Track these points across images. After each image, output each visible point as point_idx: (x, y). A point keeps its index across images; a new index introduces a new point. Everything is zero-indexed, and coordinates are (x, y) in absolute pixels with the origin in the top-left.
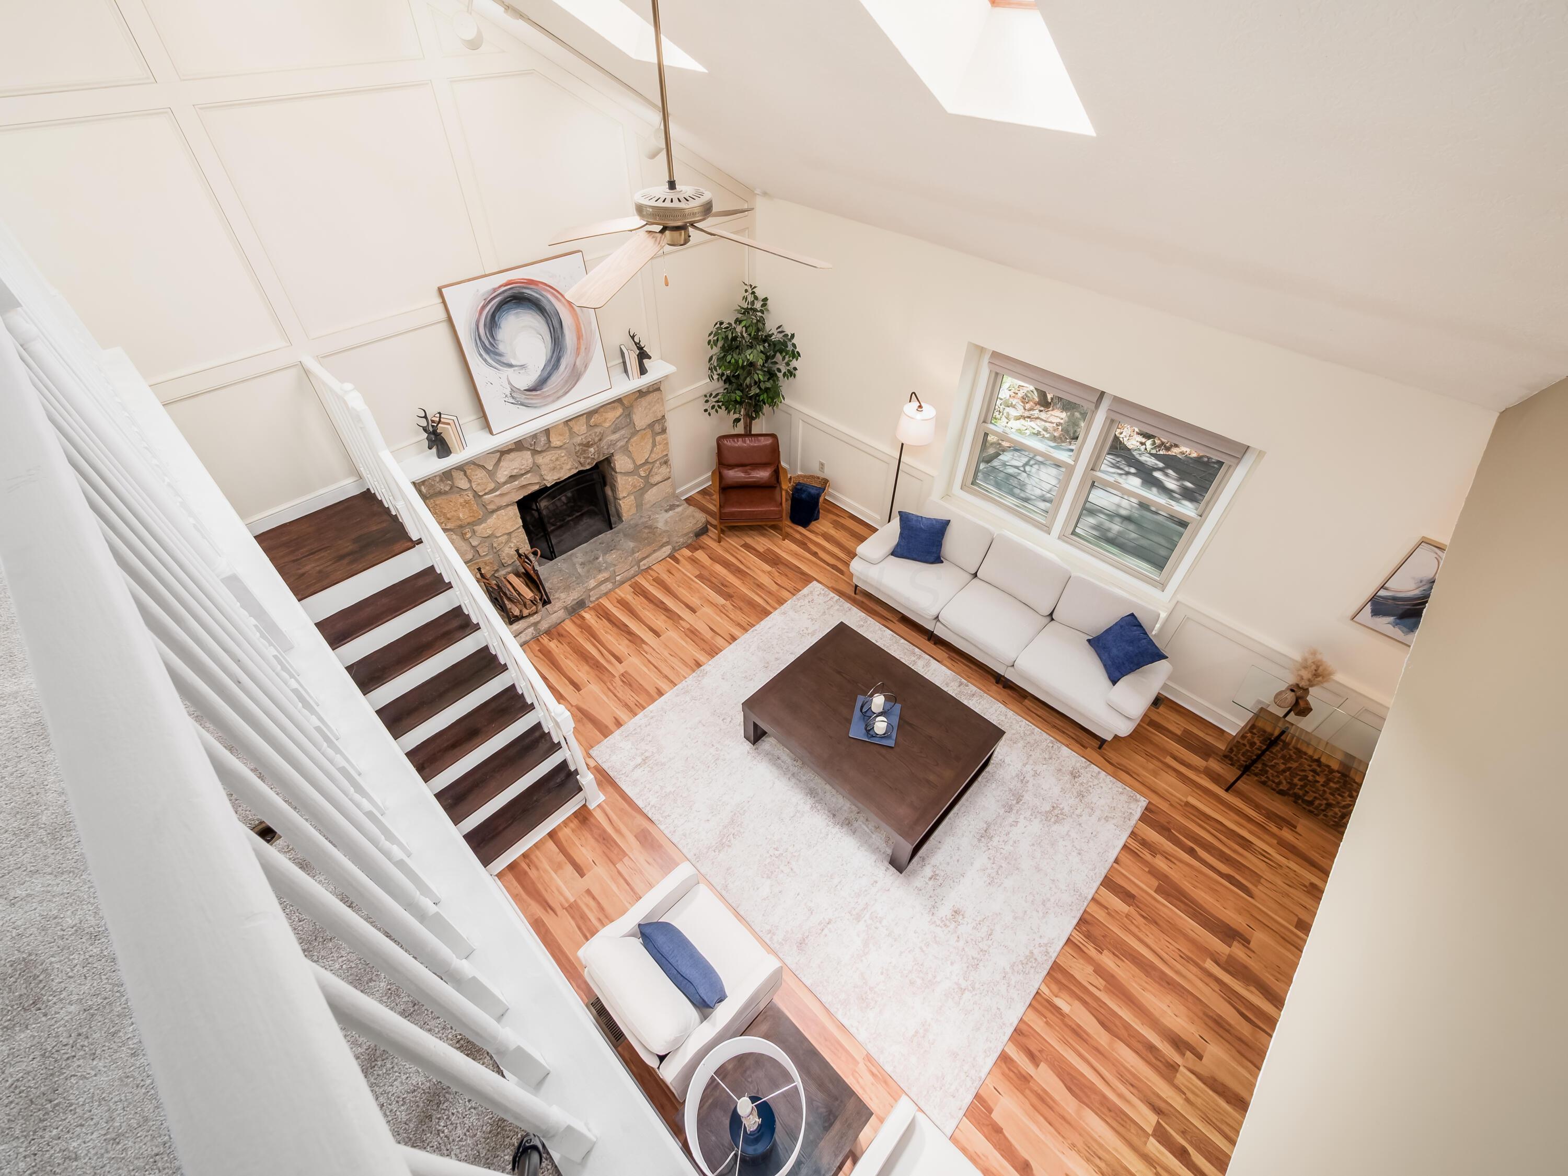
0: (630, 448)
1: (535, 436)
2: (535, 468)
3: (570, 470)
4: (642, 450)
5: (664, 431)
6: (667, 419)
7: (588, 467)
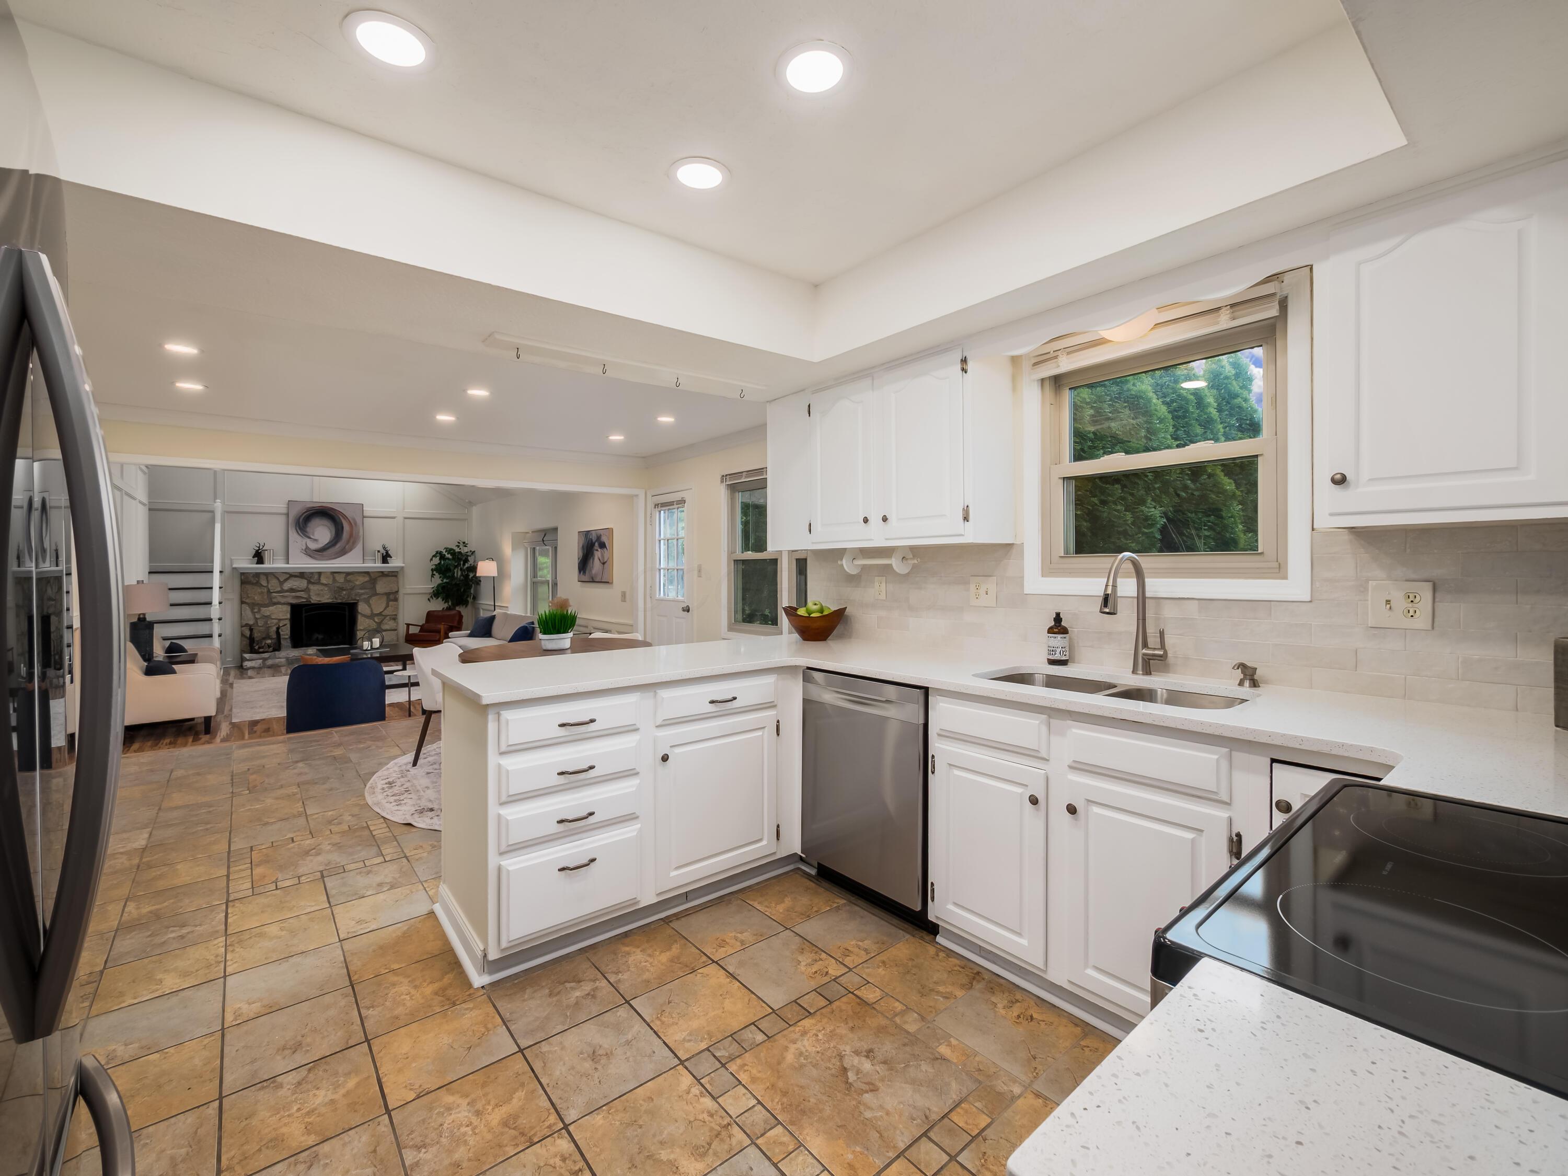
0: (371, 602)
1: (312, 573)
2: (307, 590)
3: (328, 599)
4: (378, 605)
5: (396, 600)
6: (401, 596)
7: (339, 601)
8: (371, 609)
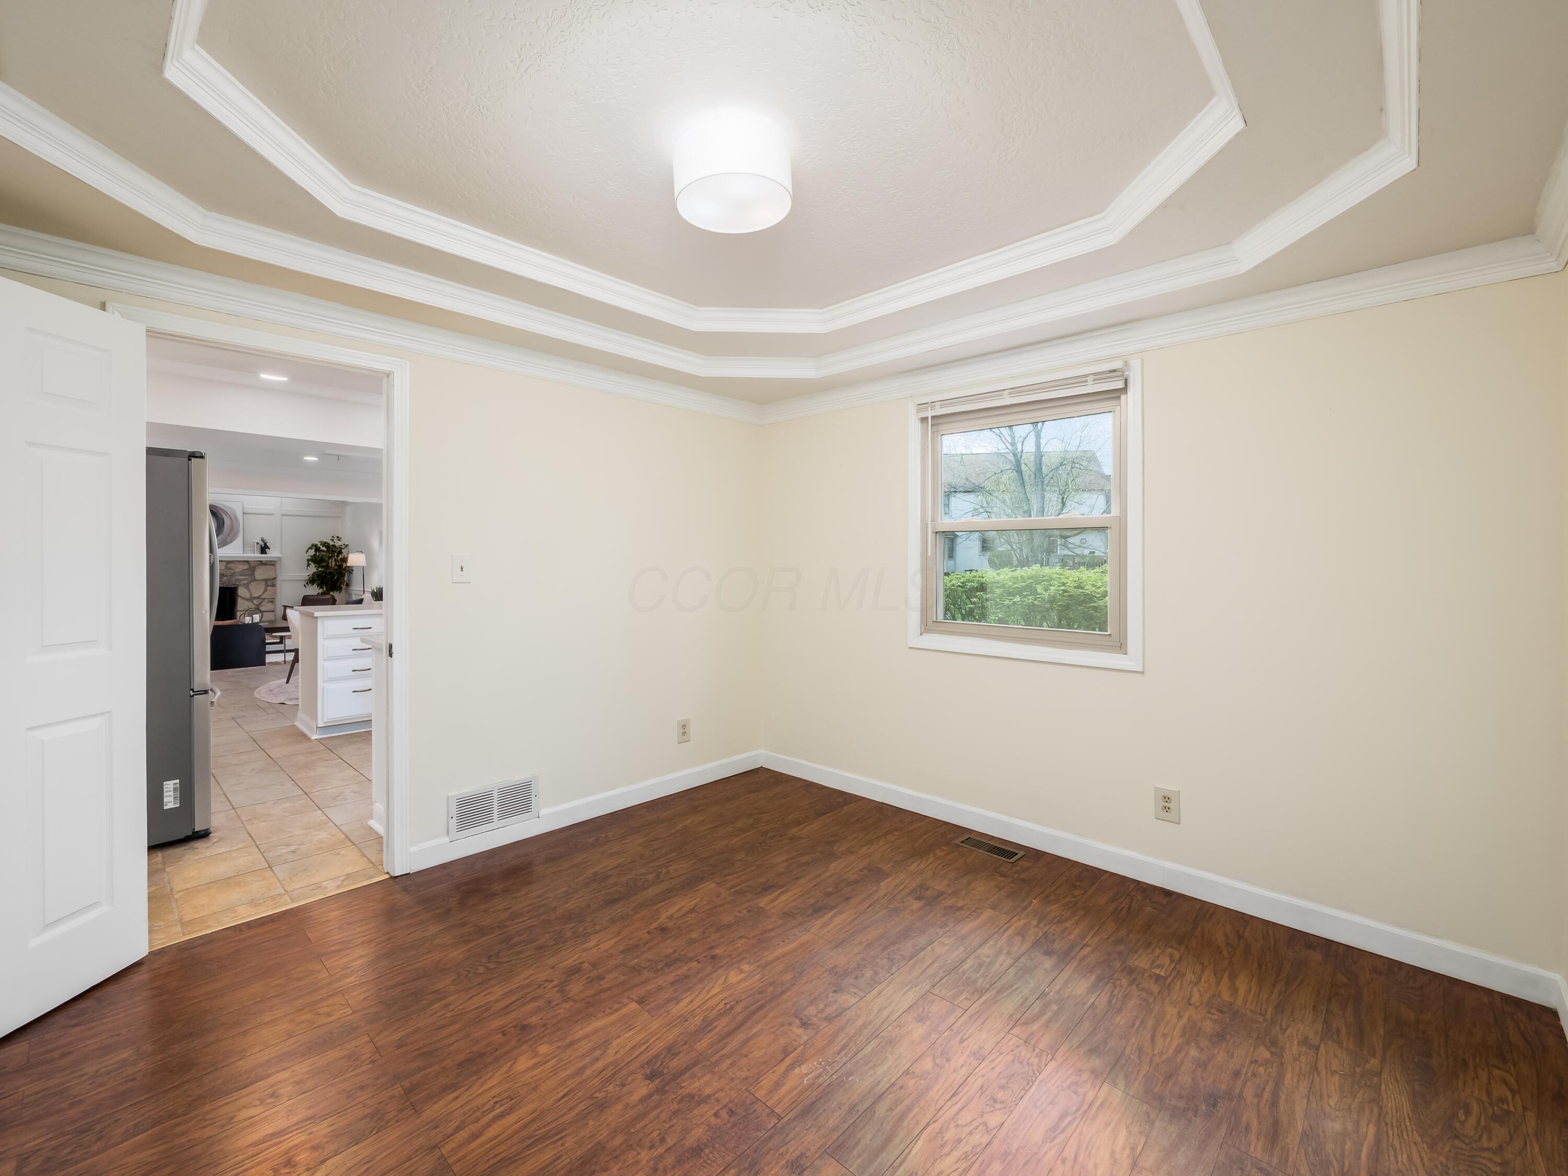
0: (250, 587)
4: (257, 590)
5: (274, 585)
6: (278, 582)
8: (250, 593)
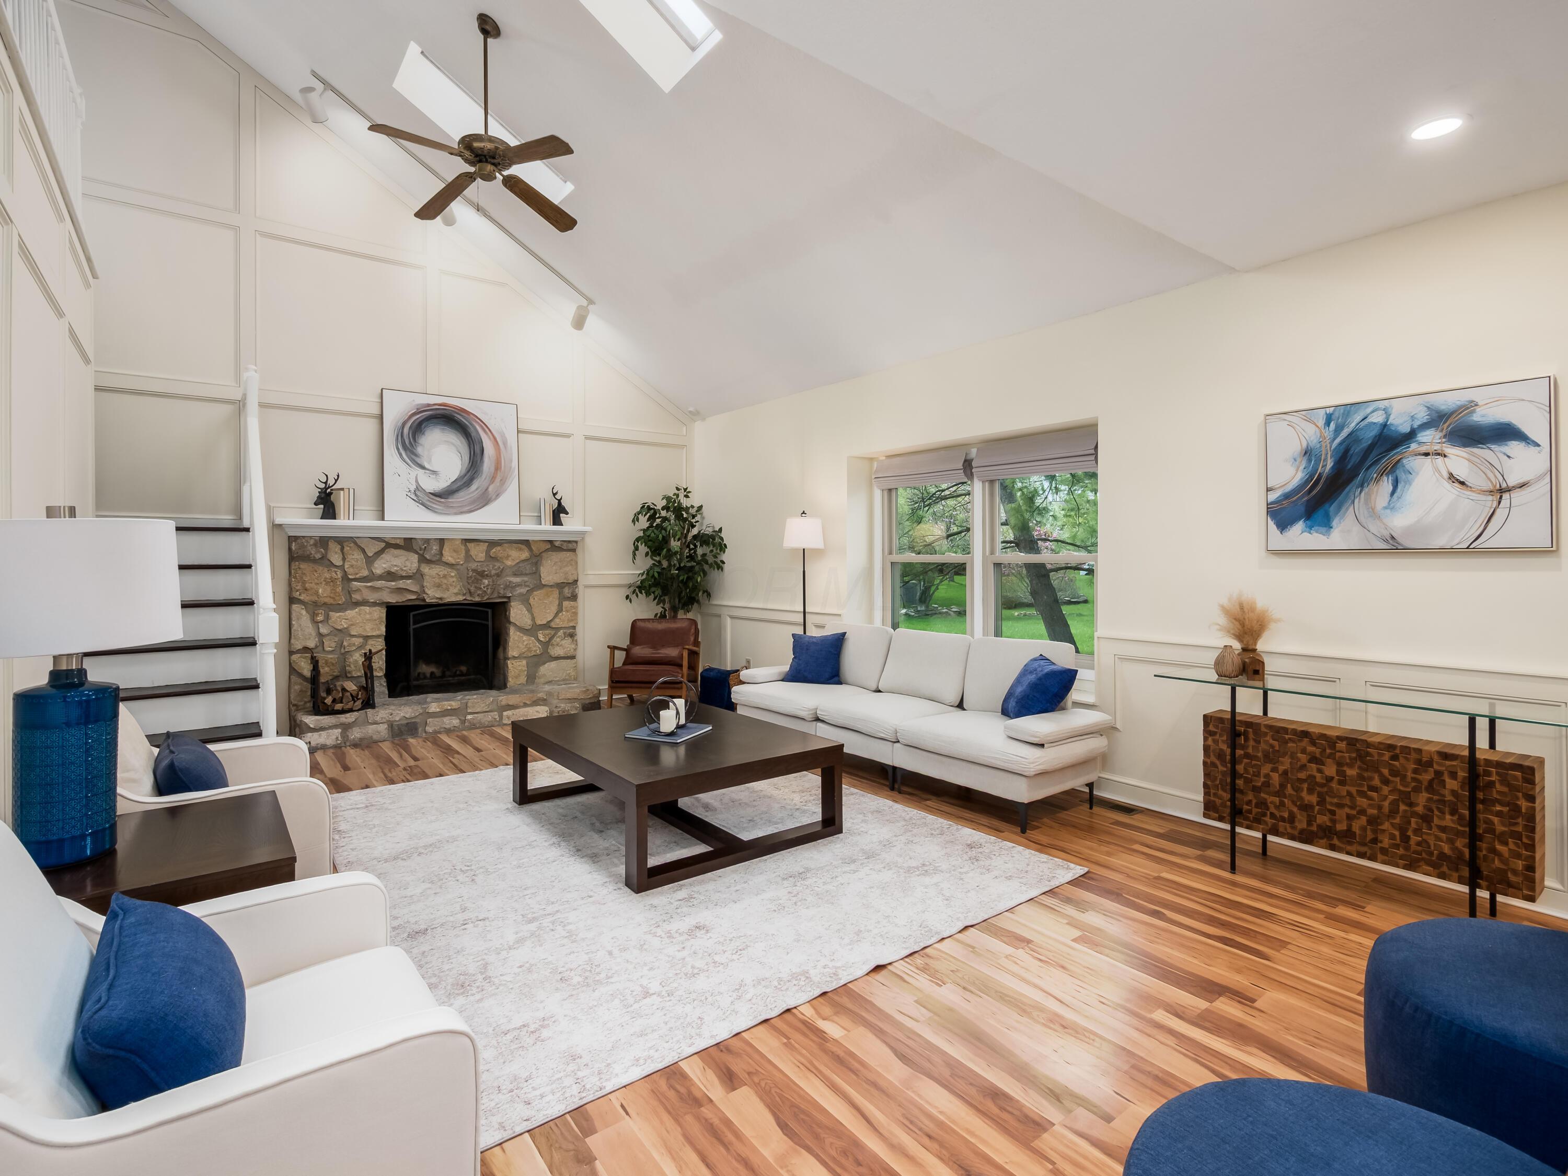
0: (531, 600)
1: (427, 541)
2: (418, 576)
3: (456, 594)
5: (574, 597)
7: (477, 599)
8: (532, 615)
